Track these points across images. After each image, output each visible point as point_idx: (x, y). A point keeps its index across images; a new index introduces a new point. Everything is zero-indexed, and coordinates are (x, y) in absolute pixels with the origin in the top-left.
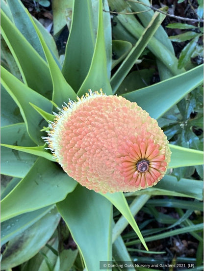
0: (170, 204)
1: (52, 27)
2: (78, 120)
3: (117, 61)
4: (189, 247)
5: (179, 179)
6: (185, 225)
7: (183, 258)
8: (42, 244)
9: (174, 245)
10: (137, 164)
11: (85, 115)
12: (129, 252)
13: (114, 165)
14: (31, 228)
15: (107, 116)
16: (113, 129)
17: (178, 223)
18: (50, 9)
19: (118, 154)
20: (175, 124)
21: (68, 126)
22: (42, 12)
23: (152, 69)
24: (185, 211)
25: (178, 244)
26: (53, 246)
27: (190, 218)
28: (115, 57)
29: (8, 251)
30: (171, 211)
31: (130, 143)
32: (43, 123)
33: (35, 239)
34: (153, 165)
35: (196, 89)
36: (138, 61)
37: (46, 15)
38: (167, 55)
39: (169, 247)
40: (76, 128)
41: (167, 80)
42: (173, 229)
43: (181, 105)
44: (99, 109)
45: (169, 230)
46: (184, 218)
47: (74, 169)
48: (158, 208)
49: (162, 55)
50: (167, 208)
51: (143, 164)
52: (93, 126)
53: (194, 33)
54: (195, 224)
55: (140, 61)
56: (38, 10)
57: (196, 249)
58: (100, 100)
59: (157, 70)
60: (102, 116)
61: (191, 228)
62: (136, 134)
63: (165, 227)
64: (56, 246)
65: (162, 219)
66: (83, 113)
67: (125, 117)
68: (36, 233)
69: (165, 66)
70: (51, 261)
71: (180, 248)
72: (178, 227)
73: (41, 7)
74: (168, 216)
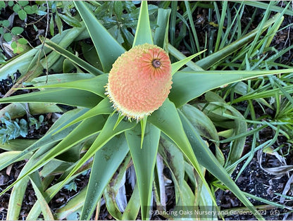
0: (173, 29)
1: (57, 113)
2: (127, 102)
3: (78, 69)
4: (201, 13)
5: (158, 26)
6: (187, 17)
7: (209, 17)
8: (202, 114)
9: (200, 24)
10: (155, 67)
11: (123, 98)
12: (206, 56)
13: (156, 81)
14: (191, 121)
15: (124, 85)
16: (133, 82)
17: (186, 22)
18: (45, 115)
19: (149, 79)
20: (121, 30)
21: (130, 109)
22: (47, 120)
23: (82, 43)
24: (177, 18)
25: (200, 21)
26: (203, 106)
27: (182, 14)
28: (75, 70)
29: (207, 136)
30: (178, 27)
31: (142, 72)
32: (125, 120)
33: (199, 119)
34: (156, 57)
35: (96, 16)
36: (77, 55)
37: (49, 117)
38: (72, 34)
39: (201, 27)
40: (131, 103)
41: (89, 34)
42: (189, 25)
43: (107, 27)
44: (119, 90)
45: (190, 28)
46: (182, 18)
47: (158, 103)
48: (177, 36)
49: (72, 37)
50: (176, 30)
51: (155, 63)
52: (130, 93)
53: (56, 17)
54: (186, 10)
55: (77, 53)
56: (46, 123)
57: (203, 9)
58: (112, 89)
59: (82, 40)
60: (124, 88)
61: (189, 13)
62: (136, 68)
63: (189, 31)
64: (203, 105)
65: (183, 34)
66: (121, 99)
67: (124, 74)
68: (195, 118)
69: (79, 36)
70: (213, 107)
71: (202, 19)
72: (188, 22)
73: (44, 121)
74: (181, 30)
